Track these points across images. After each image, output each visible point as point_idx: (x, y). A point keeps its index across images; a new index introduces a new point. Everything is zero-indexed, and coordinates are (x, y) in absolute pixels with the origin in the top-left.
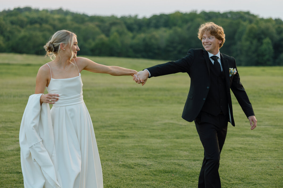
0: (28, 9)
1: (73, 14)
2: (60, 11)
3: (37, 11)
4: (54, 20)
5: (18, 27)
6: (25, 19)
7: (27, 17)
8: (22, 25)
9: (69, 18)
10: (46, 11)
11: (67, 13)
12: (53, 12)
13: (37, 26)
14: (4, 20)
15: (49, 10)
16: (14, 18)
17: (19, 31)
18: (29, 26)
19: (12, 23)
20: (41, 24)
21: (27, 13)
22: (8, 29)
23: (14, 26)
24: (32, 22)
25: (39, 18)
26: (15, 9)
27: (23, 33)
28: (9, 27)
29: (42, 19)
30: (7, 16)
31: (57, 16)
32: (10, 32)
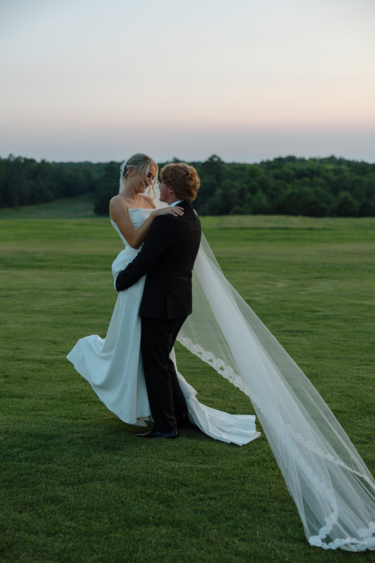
0: (291, 159)
1: (349, 163)
2: (332, 159)
3: (303, 160)
4: (327, 171)
5: (283, 182)
6: (292, 172)
7: (294, 169)
8: (288, 178)
9: (343, 167)
10: (314, 160)
11: (341, 161)
12: (322, 161)
13: (307, 180)
14: (266, 174)
15: (318, 158)
16: (277, 171)
17: (285, 188)
18: (296, 181)
19: (276, 177)
20: (311, 178)
21: (290, 164)
22: (272, 185)
23: (279, 181)
24: (301, 175)
25: (308, 170)
26: (275, 159)
27: (290, 190)
28: (272, 183)
29: (312, 171)
30: (269, 169)
31: (330, 167)
32: (274, 189)
